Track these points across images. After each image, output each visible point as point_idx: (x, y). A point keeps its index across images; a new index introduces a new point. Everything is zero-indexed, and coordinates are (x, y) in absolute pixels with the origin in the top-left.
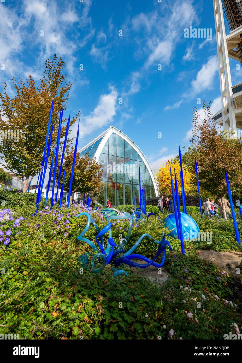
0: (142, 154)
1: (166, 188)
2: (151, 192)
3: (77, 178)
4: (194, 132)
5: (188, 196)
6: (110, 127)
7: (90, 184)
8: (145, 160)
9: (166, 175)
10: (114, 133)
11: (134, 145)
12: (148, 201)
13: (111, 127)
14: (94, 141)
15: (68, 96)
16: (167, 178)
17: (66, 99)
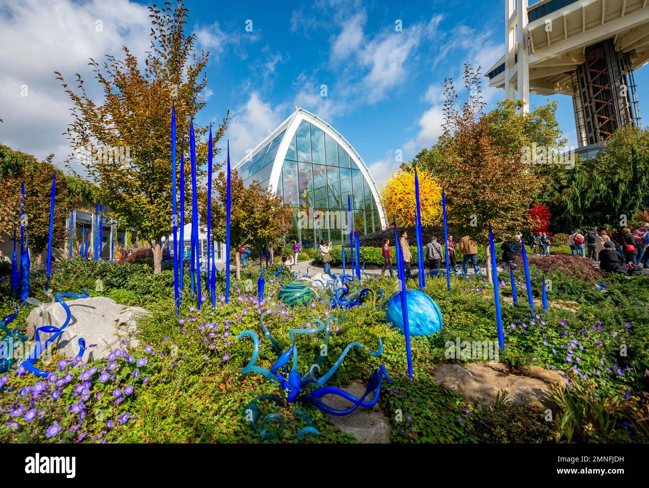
0: (357, 155)
1: (397, 215)
2: (373, 218)
3: (243, 225)
4: (445, 128)
5: (434, 227)
6: (296, 110)
7: (266, 232)
8: (362, 167)
9: (398, 194)
10: (304, 121)
11: (342, 141)
12: (368, 239)
13: (298, 109)
14: (271, 138)
15: (204, 80)
16: (400, 199)
17: (202, 86)
